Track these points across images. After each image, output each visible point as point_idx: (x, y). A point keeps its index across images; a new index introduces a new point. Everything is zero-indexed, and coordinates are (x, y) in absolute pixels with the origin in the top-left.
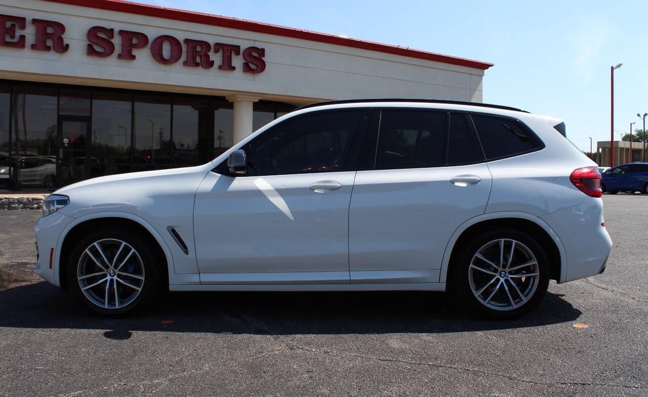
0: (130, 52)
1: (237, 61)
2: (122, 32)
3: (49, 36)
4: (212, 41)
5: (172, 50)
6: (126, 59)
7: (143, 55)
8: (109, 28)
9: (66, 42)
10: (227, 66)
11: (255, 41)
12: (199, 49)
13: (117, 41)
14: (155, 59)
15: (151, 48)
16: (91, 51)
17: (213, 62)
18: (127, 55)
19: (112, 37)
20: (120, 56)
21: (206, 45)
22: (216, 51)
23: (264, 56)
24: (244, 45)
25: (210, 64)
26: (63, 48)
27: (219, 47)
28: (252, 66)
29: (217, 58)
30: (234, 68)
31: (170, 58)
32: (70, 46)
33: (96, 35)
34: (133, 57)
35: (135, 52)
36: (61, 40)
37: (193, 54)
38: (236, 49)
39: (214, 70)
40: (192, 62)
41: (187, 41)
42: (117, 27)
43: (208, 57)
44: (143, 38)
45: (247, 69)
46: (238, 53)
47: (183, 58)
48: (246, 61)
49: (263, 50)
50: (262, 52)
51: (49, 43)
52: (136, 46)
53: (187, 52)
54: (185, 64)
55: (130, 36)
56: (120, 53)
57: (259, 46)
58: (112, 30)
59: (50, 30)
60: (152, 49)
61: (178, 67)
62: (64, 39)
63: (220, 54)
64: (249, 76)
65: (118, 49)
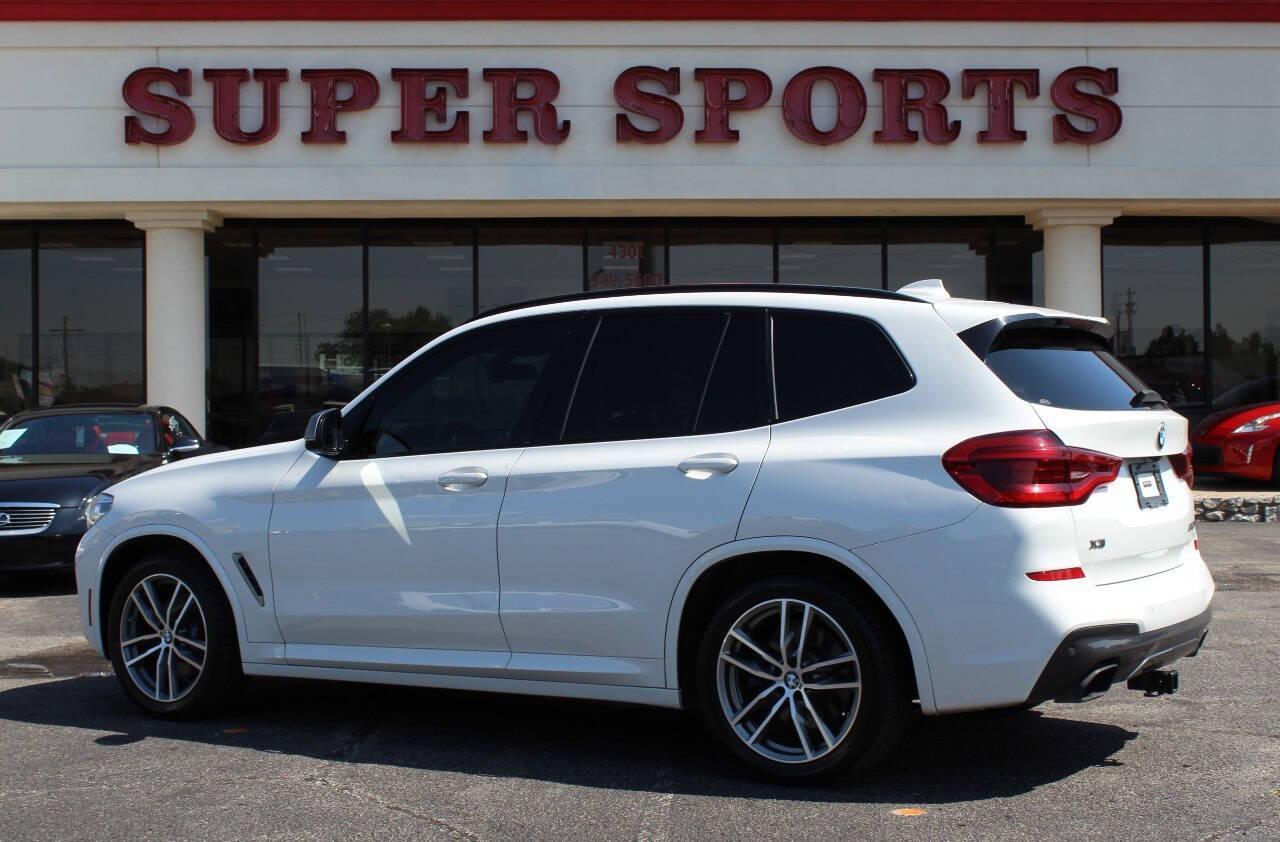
0: (725, 122)
1: (1034, 115)
2: (701, 74)
3: (523, 105)
4: (952, 66)
5: (840, 106)
6: (716, 142)
7: (760, 128)
8: (667, 69)
9: (562, 115)
10: (1003, 131)
11: (1087, 48)
12: (915, 92)
13: (690, 98)
14: (791, 131)
15: (783, 106)
16: (625, 132)
17: (957, 124)
18: (718, 131)
19: (676, 90)
20: (700, 137)
21: (936, 80)
22: (968, 93)
23: (1116, 90)
24: (1050, 68)
25: (949, 132)
26: (556, 132)
27: (974, 78)
28: (1080, 124)
29: (970, 114)
30: (1022, 136)
31: (837, 126)
32: (572, 123)
33: (637, 90)
34: (734, 136)
35: (737, 121)
36: (551, 111)
37: (900, 108)
38: (1028, 79)
39: (964, 147)
40: (895, 133)
41: (880, 75)
42: (687, 63)
43: (942, 111)
44: (757, 82)
45: (1064, 132)
46: (1033, 92)
47: (873, 121)
48: (1060, 112)
49: (1113, 73)
50: (1109, 78)
51: (525, 122)
52: (741, 105)
53: (884, 106)
54: (879, 137)
55: (724, 80)
56: (701, 127)
57: (1100, 62)
58: (675, 72)
59: (524, 92)
60: (786, 109)
61: (860, 146)
62: (557, 109)
63: (980, 98)
64: (1074, 153)
65: (693, 118)
